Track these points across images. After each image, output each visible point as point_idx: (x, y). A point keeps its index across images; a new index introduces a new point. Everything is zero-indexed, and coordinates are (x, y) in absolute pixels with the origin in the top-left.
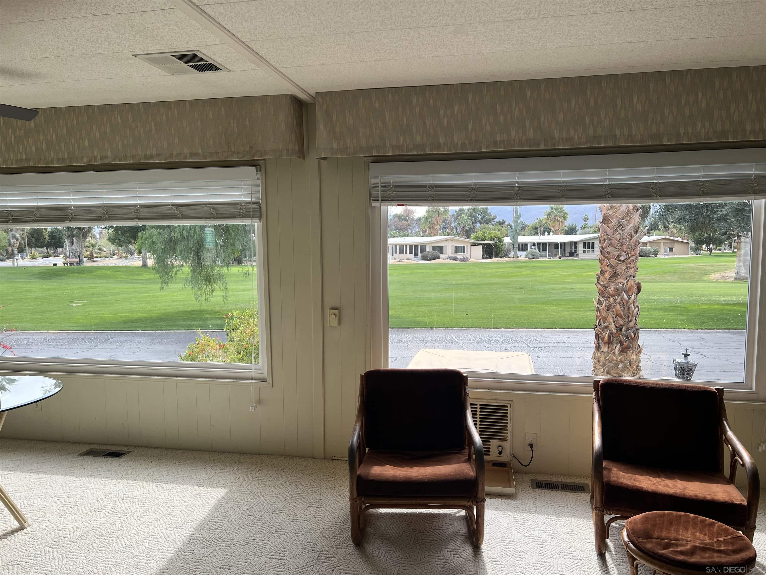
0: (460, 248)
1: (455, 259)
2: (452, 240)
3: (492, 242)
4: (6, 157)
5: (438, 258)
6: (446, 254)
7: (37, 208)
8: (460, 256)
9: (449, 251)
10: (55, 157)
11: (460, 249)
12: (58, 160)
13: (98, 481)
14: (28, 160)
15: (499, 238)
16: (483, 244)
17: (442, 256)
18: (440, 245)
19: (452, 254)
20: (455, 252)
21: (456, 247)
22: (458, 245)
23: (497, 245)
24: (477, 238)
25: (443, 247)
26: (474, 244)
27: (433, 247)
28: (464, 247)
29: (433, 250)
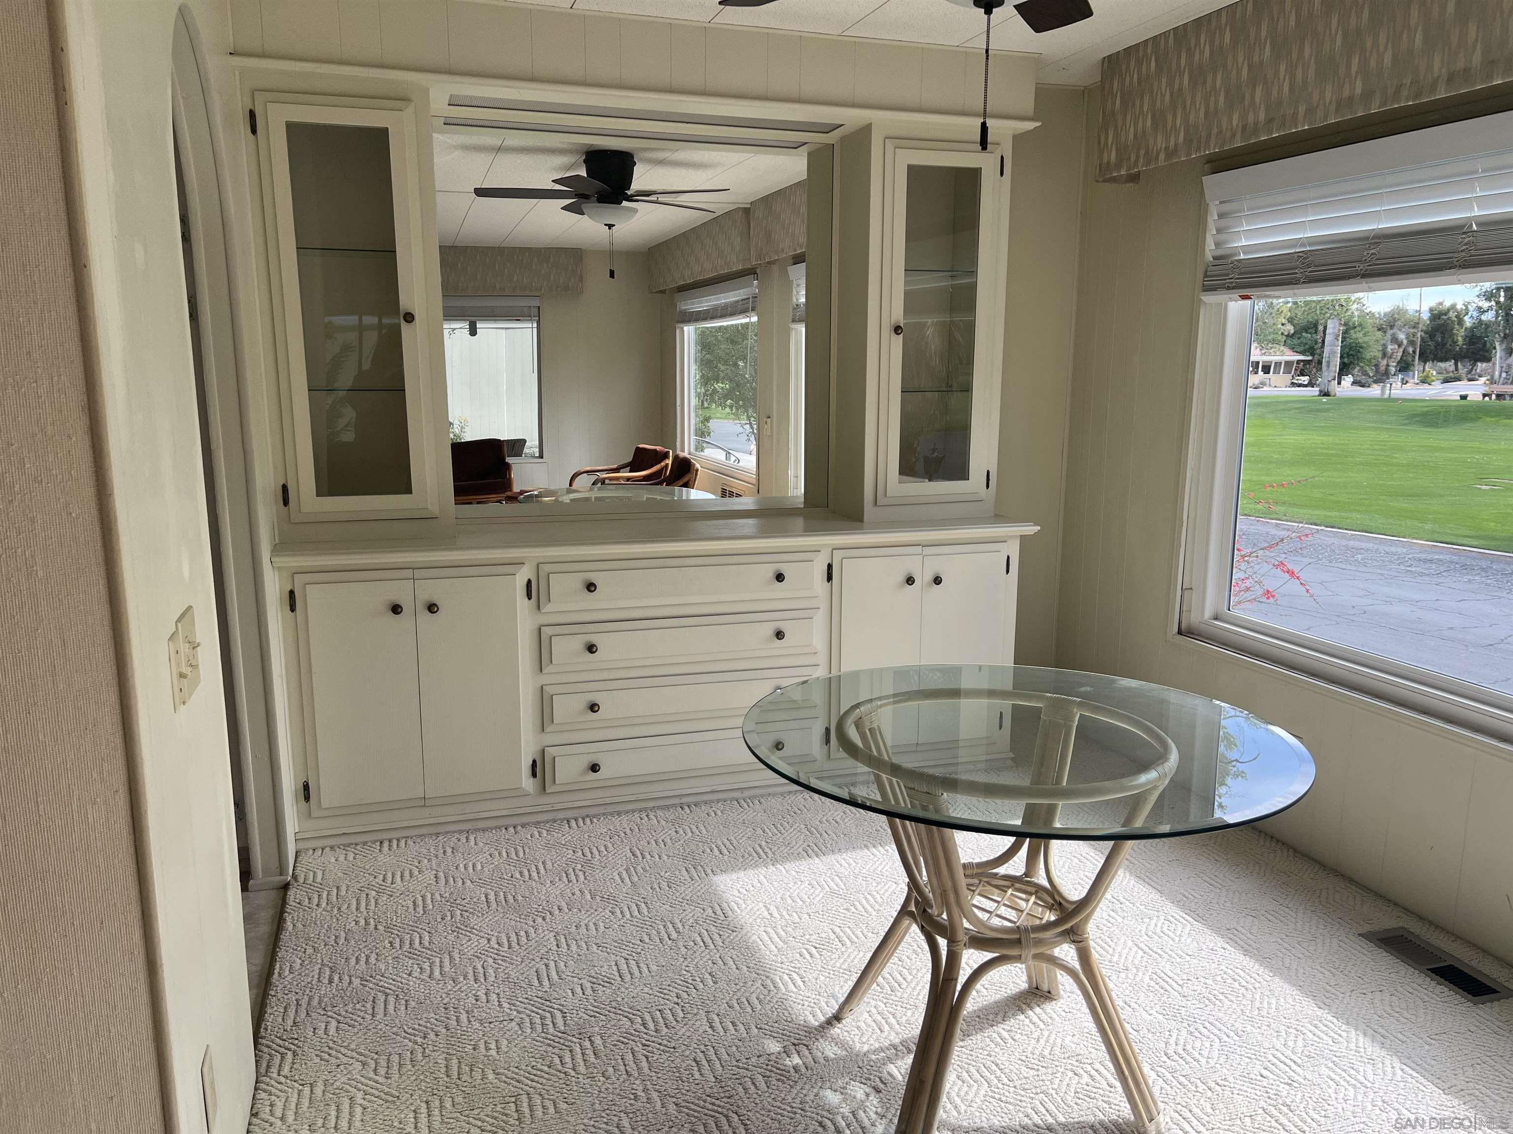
4: (1316, 97)
7: (1373, 238)
10: (1444, 71)
12: (1450, 79)
13: (1388, 1062)
14: (1367, 95)
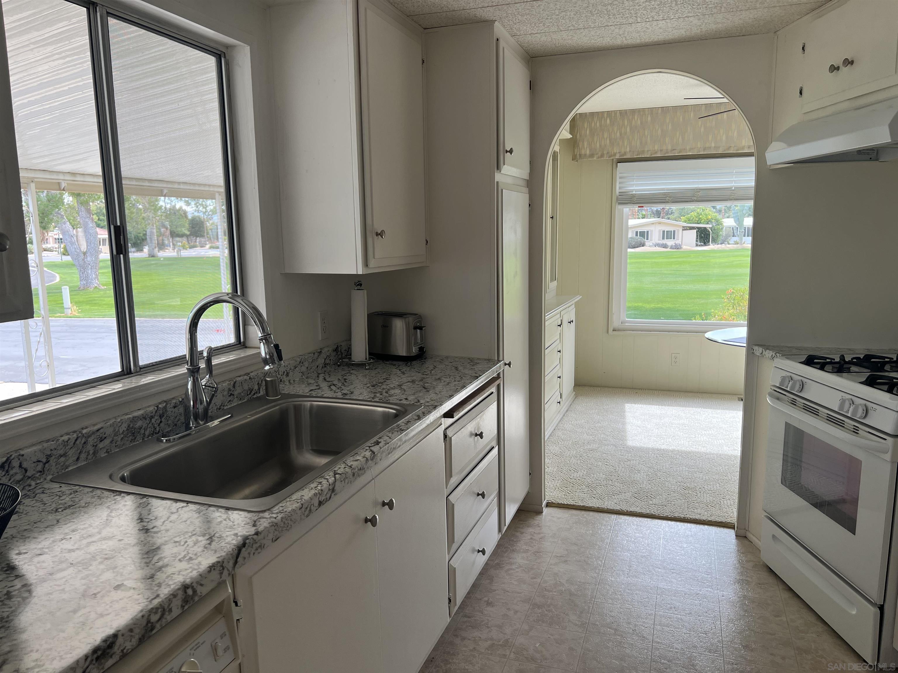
0: (669, 233)
1: (665, 246)
2: (660, 223)
3: (708, 226)
5: (643, 245)
6: (651, 240)
8: (670, 242)
9: (655, 237)
11: (669, 235)
15: (717, 221)
16: (698, 228)
17: (647, 243)
18: (645, 229)
19: (659, 240)
20: (663, 238)
21: (664, 232)
22: (667, 229)
23: (715, 230)
24: (689, 221)
25: (648, 232)
26: (685, 229)
27: (637, 232)
28: (674, 231)
29: (637, 235)
